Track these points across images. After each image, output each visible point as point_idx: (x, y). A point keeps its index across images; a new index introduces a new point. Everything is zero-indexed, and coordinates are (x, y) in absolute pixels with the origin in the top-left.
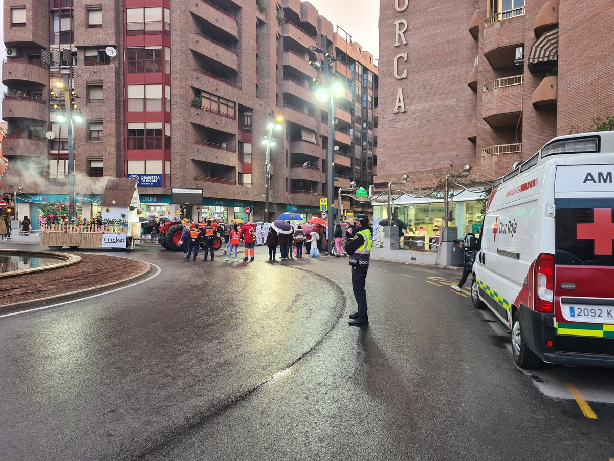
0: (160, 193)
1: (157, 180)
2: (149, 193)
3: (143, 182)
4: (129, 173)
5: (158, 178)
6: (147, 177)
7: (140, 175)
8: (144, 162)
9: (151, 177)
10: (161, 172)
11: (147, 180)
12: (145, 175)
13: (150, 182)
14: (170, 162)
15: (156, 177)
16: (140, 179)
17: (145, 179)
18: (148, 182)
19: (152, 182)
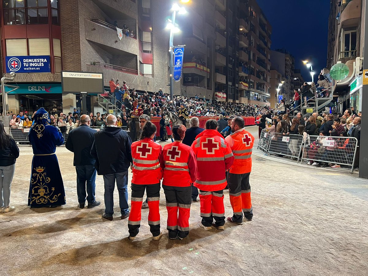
0: (48, 81)
1: (44, 63)
2: (35, 81)
3: (26, 67)
4: (8, 56)
5: (45, 60)
6: (30, 60)
7: (21, 58)
8: (25, 40)
9: (35, 60)
10: (48, 53)
11: (31, 65)
12: (29, 57)
13: (34, 67)
14: (59, 41)
15: (42, 60)
16: (22, 63)
17: (29, 63)
18: (32, 67)
19: (37, 67)
